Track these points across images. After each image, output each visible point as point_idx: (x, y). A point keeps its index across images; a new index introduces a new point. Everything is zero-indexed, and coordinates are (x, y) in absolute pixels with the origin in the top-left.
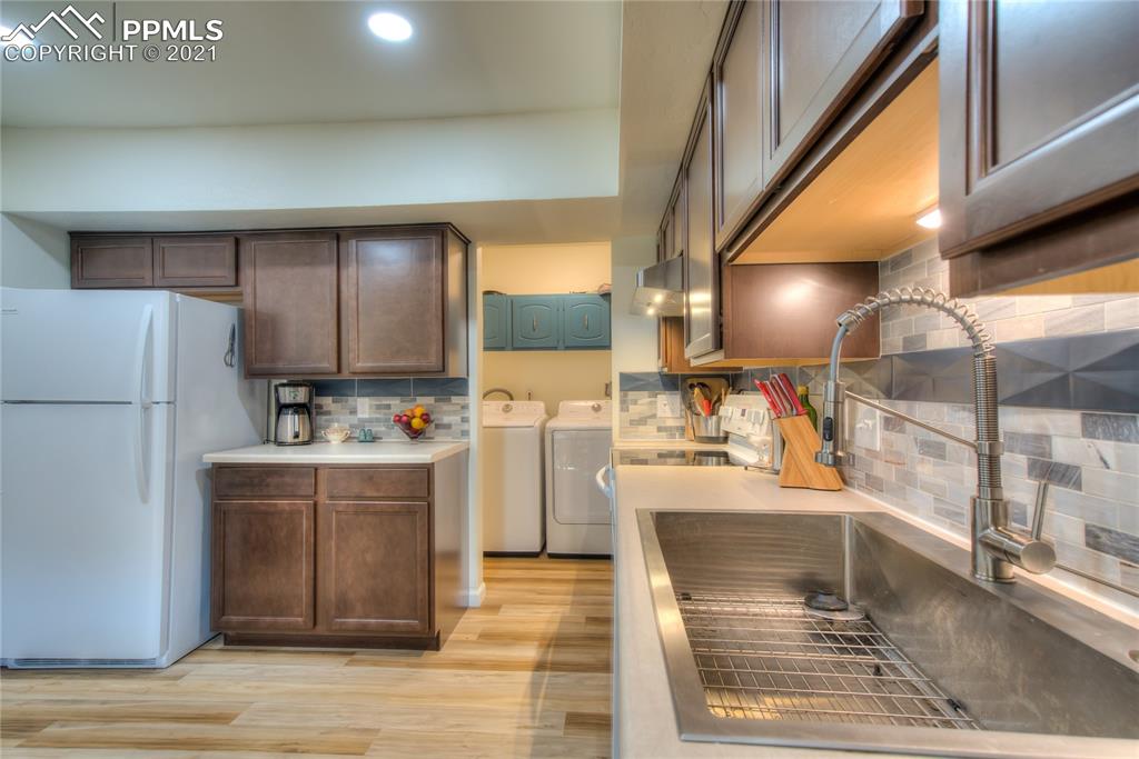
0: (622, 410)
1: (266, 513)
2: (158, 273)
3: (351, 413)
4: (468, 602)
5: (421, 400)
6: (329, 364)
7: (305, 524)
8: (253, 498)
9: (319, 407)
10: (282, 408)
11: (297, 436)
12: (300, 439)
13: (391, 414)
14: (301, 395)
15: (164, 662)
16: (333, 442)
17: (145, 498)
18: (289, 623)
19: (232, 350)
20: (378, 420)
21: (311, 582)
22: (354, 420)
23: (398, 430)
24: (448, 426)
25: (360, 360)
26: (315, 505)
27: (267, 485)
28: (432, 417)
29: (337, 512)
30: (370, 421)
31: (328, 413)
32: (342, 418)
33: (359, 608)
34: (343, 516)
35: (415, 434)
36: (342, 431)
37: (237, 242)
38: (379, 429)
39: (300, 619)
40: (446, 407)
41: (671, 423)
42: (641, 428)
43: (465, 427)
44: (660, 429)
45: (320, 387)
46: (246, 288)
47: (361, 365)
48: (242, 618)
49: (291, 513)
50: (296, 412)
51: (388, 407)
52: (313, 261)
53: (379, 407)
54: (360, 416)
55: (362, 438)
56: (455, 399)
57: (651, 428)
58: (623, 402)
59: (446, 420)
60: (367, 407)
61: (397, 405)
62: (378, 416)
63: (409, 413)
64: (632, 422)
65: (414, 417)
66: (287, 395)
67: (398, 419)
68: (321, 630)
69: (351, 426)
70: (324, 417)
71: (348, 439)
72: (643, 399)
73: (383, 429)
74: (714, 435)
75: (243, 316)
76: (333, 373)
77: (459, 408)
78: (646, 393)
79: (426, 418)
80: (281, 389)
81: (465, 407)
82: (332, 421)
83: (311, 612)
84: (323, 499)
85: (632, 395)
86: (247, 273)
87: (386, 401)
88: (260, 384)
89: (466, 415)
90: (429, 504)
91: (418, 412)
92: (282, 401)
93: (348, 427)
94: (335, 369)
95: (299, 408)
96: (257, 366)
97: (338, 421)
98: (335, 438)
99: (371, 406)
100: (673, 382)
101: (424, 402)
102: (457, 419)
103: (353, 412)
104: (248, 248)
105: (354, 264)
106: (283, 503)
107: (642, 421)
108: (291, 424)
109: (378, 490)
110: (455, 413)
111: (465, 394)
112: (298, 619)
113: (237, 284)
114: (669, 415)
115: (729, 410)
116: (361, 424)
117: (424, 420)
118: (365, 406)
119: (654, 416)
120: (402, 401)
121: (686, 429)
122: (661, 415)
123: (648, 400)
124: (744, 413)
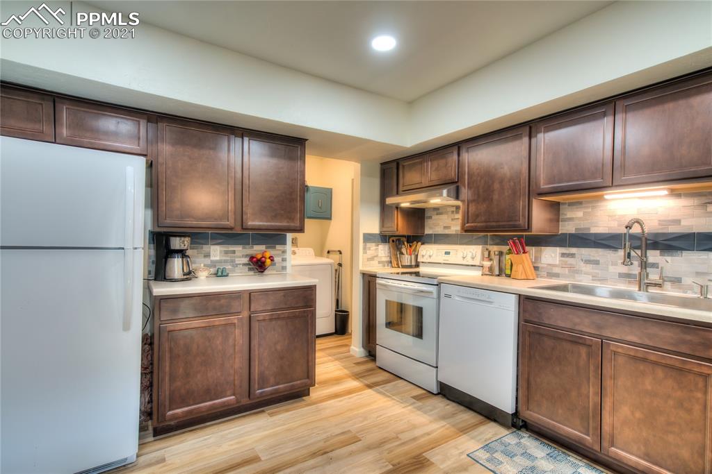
3: (205, 256)
10: (171, 253)
13: (235, 256)
16: (202, 279)
20: (226, 261)
22: (207, 262)
23: (240, 268)
30: (220, 262)
33: (272, 380)
35: (262, 270)
40: (272, 252)
41: (384, 259)
42: (372, 262)
43: (284, 264)
44: (379, 262)
51: (234, 252)
53: (226, 252)
54: (213, 258)
55: (220, 274)
56: (278, 247)
57: (375, 262)
58: (365, 248)
60: (218, 252)
61: (240, 250)
62: (226, 258)
64: (368, 259)
69: (206, 266)
72: (372, 246)
73: (230, 267)
74: (409, 264)
77: (280, 252)
78: (374, 244)
81: (284, 252)
85: (368, 245)
87: (231, 248)
89: (285, 257)
98: (203, 275)
99: (221, 252)
100: (384, 238)
101: (259, 248)
102: (280, 259)
103: (207, 255)
107: (372, 259)
110: (278, 255)
111: (284, 243)
114: (383, 255)
115: (428, 252)
116: (213, 264)
117: (272, 260)
118: (216, 252)
119: (377, 256)
120: (243, 248)
121: (391, 262)
122: (380, 255)
123: (375, 248)
124: (447, 253)
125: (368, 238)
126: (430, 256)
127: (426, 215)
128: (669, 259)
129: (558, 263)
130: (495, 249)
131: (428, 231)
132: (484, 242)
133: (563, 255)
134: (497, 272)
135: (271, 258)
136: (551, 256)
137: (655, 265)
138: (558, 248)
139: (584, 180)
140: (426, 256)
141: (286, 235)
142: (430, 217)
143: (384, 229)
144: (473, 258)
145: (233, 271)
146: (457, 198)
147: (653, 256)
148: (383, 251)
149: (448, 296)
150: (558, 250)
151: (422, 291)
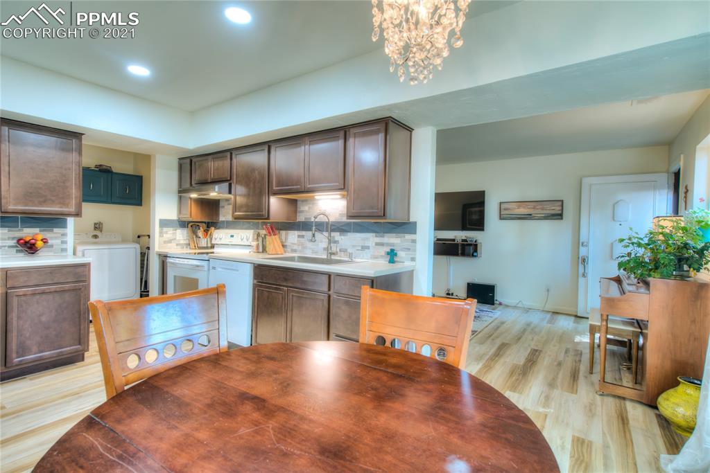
0: (160, 236)
5: (28, 230)
24: (51, 246)
25: (10, 204)
29: (17, 296)
34: (23, 298)
40: (49, 234)
41: (182, 242)
42: (169, 245)
43: (64, 246)
44: (177, 245)
47: (11, 208)
56: (56, 230)
57: (173, 244)
58: (161, 232)
64: (165, 242)
65: (37, 240)
72: (169, 230)
74: (205, 246)
77: (59, 235)
78: (172, 229)
81: (64, 235)
85: (165, 229)
89: (65, 239)
90: (88, 284)
91: (40, 237)
100: (183, 224)
101: (30, 231)
102: (59, 241)
105: (7, 143)
107: (170, 241)
110: (56, 238)
111: (64, 227)
114: (181, 238)
115: (220, 235)
117: (44, 242)
119: (175, 239)
121: (189, 245)
122: (178, 238)
123: (171, 232)
124: (232, 236)
125: (165, 223)
126: (221, 239)
127: (220, 205)
128: (342, 237)
129: (296, 242)
130: (263, 232)
131: (222, 218)
132: (256, 227)
133: (299, 236)
134: (261, 250)
135: (45, 241)
136: (292, 237)
137: (336, 242)
138: (296, 232)
139: (293, 185)
140: (218, 239)
141: (66, 219)
142: (223, 207)
143: (181, 216)
144: (247, 240)
146: (230, 192)
147: (336, 235)
148: (181, 235)
149: (214, 268)
150: (296, 233)
151: (198, 266)
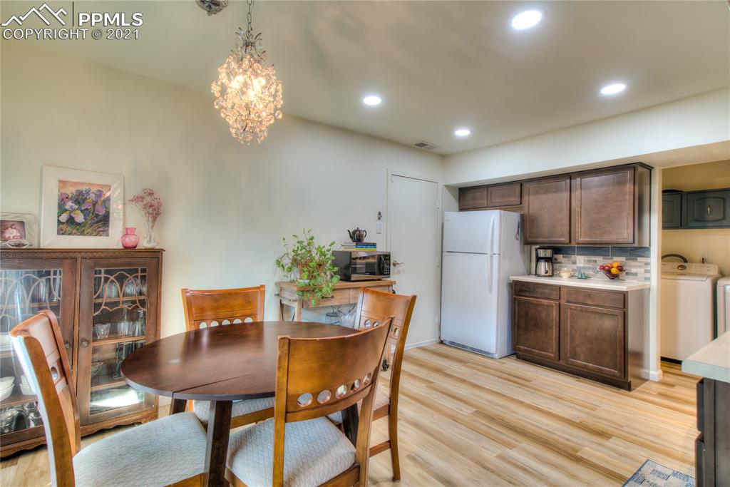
1: (536, 304)
2: (489, 201)
4: (649, 377)
5: (616, 259)
6: (565, 239)
7: (555, 312)
8: (531, 297)
9: (556, 259)
10: (539, 259)
11: (547, 272)
12: (548, 274)
13: (598, 265)
14: (548, 253)
15: (496, 356)
16: (564, 277)
17: (491, 291)
18: (547, 355)
19: (518, 232)
20: (589, 268)
21: (557, 339)
22: (575, 267)
23: (602, 273)
24: (636, 274)
25: (581, 237)
26: (559, 304)
27: (537, 293)
28: (624, 269)
29: (571, 309)
30: (584, 268)
31: (561, 263)
32: (568, 266)
33: (582, 356)
34: (574, 312)
35: (614, 277)
36: (569, 271)
37: (521, 185)
38: (590, 272)
39: (552, 355)
40: (633, 263)
43: (648, 275)
45: (557, 250)
46: (525, 205)
47: (581, 239)
48: (525, 348)
49: (548, 306)
50: (546, 261)
51: (596, 261)
52: (557, 191)
53: (589, 261)
54: (578, 265)
55: (580, 276)
56: (640, 259)
59: (633, 270)
60: (582, 260)
61: (600, 260)
62: (589, 266)
63: (609, 265)
65: (612, 267)
66: (542, 253)
67: (603, 268)
68: (562, 362)
69: (573, 270)
70: (558, 265)
71: (572, 276)
73: (592, 272)
75: (523, 218)
76: (567, 244)
77: (643, 264)
79: (621, 269)
80: (539, 250)
81: (647, 264)
82: (562, 267)
83: (557, 353)
84: (563, 302)
86: (525, 199)
87: (593, 258)
88: (527, 247)
89: (648, 269)
90: (624, 313)
91: (615, 265)
92: (539, 256)
93: (571, 270)
94: (568, 241)
95: (547, 260)
96: (529, 240)
97: (566, 267)
98: (565, 275)
99: (584, 260)
101: (618, 260)
102: (642, 270)
103: (574, 263)
104: (526, 186)
105: (579, 190)
106: (545, 301)
108: (543, 266)
109: (594, 301)
110: (640, 267)
111: (648, 256)
112: (552, 354)
113: (521, 203)
116: (579, 269)
117: (619, 270)
118: (581, 261)
120: (604, 259)
141: (650, 249)
145: (595, 276)
